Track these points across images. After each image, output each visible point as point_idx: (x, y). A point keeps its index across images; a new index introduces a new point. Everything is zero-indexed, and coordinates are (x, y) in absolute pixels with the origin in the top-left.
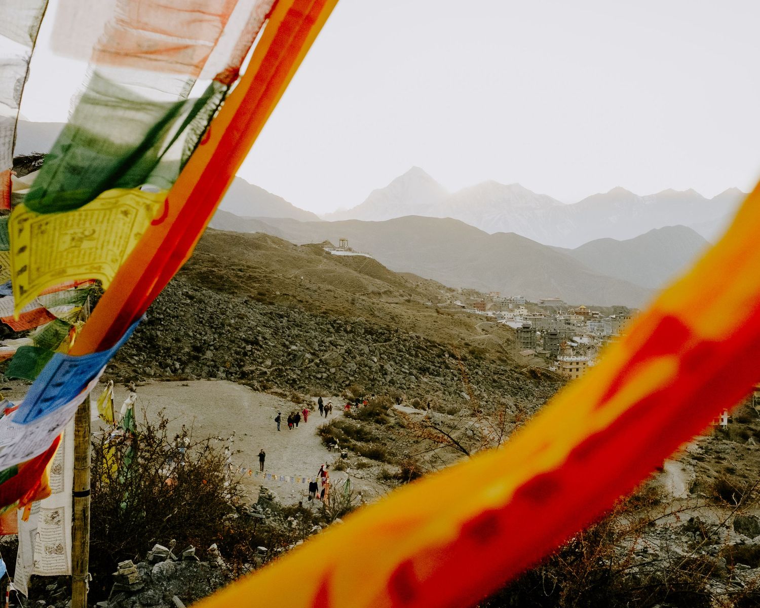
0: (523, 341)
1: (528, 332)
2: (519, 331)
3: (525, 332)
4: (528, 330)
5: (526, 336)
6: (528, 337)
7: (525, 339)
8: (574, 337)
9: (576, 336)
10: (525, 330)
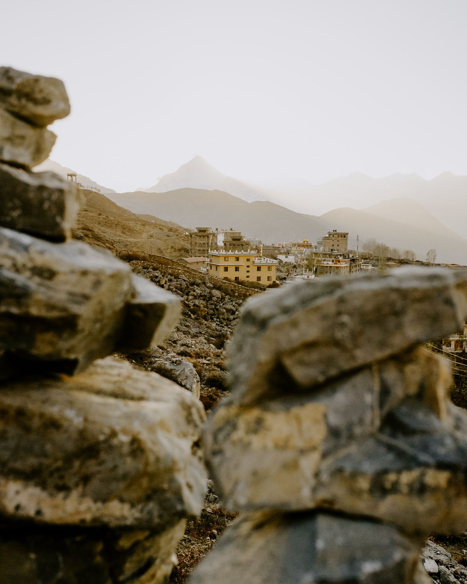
0: (198, 248)
1: (204, 236)
2: (193, 236)
3: (200, 236)
4: (204, 234)
5: (202, 242)
6: (204, 244)
7: (200, 245)
8: (278, 255)
9: (281, 253)
10: (201, 234)
